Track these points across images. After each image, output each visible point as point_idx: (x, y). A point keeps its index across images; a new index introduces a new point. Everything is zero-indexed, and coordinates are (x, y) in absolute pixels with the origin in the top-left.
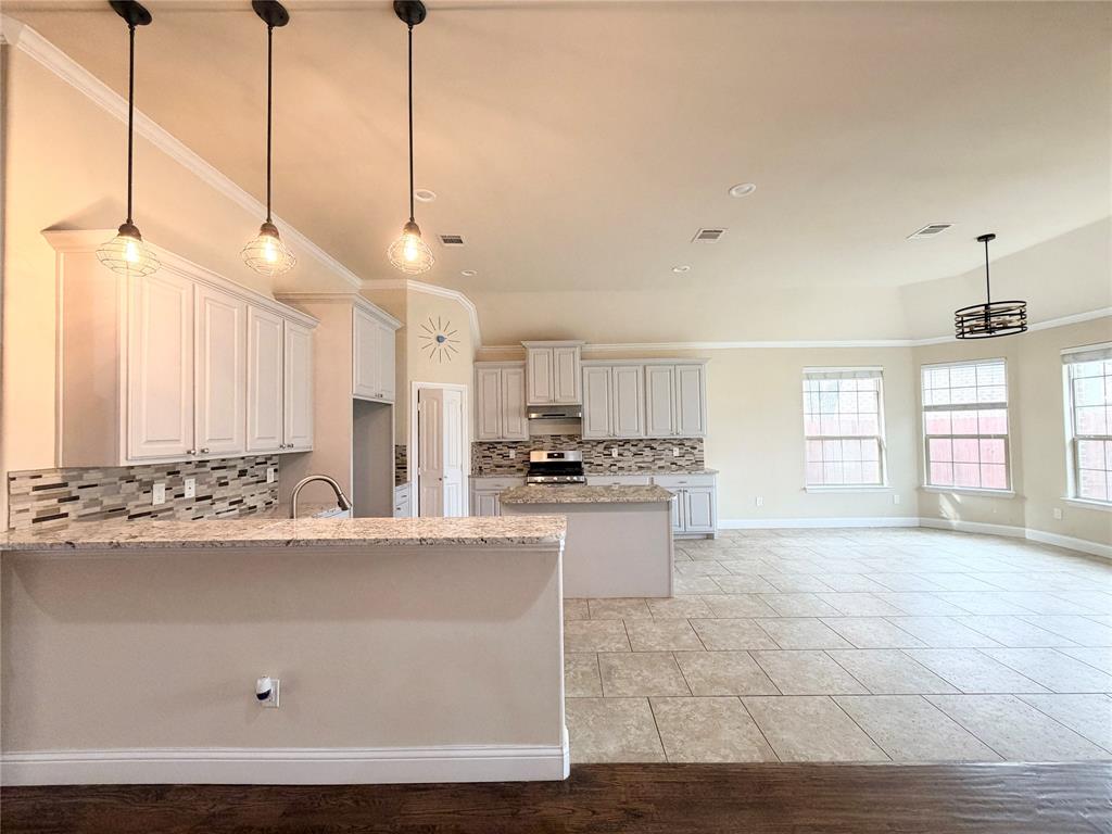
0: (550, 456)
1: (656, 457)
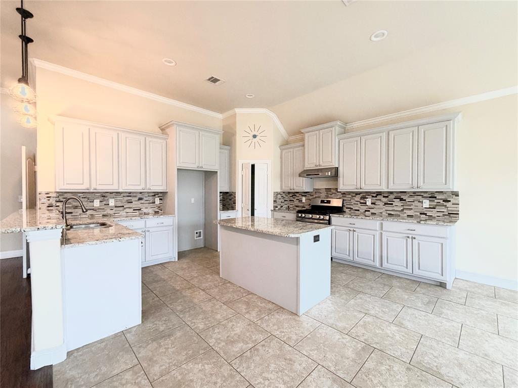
0: (322, 202)
1: (404, 207)
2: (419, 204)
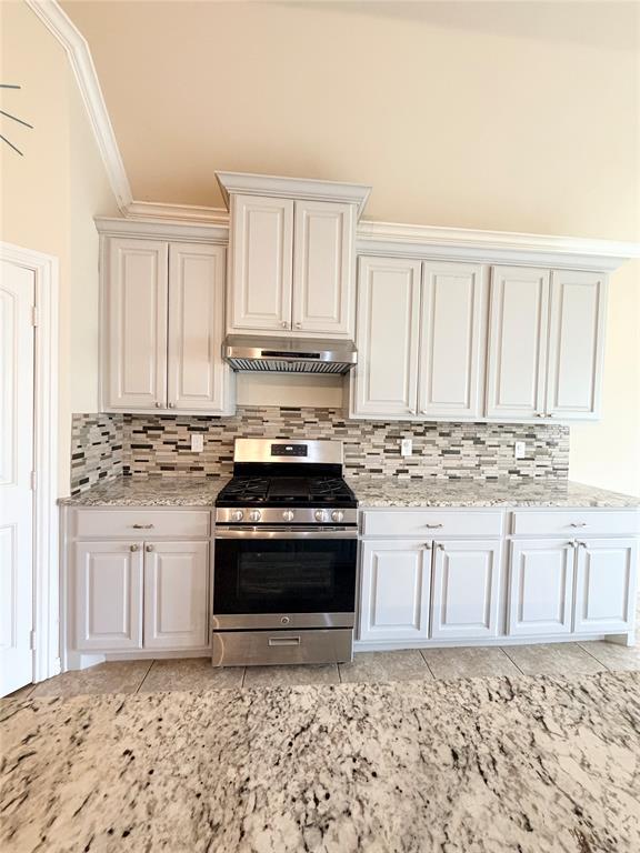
0: (277, 450)
2: (509, 451)
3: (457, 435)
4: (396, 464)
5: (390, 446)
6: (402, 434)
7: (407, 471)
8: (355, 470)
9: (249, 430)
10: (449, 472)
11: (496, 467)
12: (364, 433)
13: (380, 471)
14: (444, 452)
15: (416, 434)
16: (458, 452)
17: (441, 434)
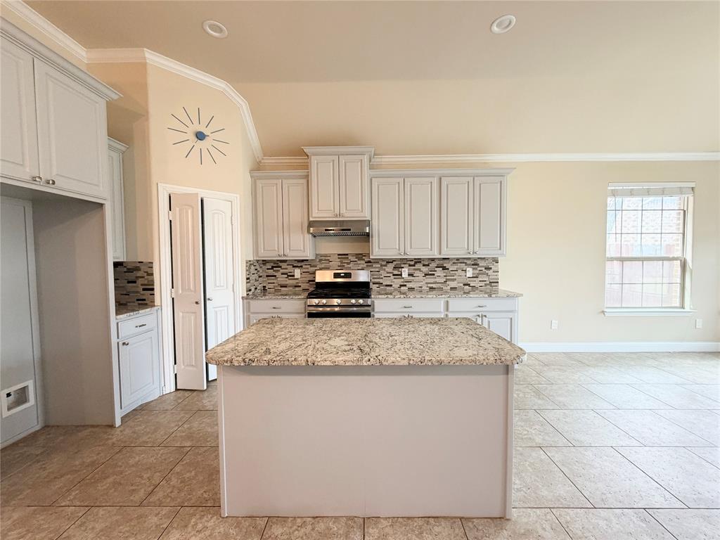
0: (336, 276)
1: (448, 278)
2: (463, 273)
3: (433, 265)
4: (399, 281)
5: (396, 272)
6: (402, 266)
7: (405, 285)
8: (377, 285)
9: (323, 266)
10: (429, 285)
11: (456, 282)
12: (382, 265)
13: (391, 286)
14: (426, 275)
15: (410, 265)
16: (434, 275)
17: (424, 265)
